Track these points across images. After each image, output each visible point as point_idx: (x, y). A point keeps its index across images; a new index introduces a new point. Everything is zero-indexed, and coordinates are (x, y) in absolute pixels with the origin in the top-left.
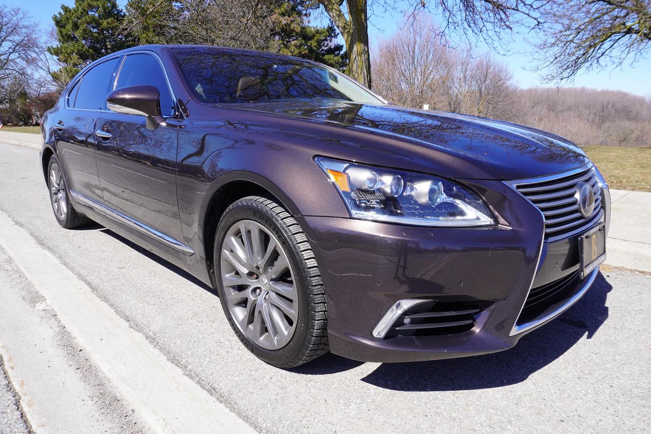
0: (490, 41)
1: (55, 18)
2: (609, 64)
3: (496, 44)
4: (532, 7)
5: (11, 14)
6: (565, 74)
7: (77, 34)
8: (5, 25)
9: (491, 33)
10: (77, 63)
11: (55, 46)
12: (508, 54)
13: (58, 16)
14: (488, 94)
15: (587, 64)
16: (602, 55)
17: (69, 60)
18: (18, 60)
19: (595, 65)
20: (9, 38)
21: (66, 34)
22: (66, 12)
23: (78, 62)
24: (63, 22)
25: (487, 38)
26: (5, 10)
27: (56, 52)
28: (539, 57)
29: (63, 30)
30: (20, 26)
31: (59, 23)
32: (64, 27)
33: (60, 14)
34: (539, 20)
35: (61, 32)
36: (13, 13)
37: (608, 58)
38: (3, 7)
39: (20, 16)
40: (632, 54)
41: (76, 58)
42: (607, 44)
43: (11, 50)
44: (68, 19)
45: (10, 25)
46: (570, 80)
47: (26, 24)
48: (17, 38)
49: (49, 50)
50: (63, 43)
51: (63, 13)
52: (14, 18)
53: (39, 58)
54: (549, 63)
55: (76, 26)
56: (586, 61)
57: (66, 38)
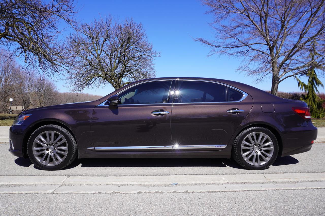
0: (49, 75)
2: (95, 86)
3: (52, 76)
4: (66, 66)
6: (80, 89)
9: (50, 72)
12: (57, 81)
14: (45, 94)
15: (87, 86)
16: (92, 83)
19: (90, 87)
25: (48, 73)
28: (69, 82)
34: (69, 71)
37: (94, 84)
40: (102, 85)
42: (93, 80)
46: (81, 91)
54: (73, 85)
56: (87, 85)
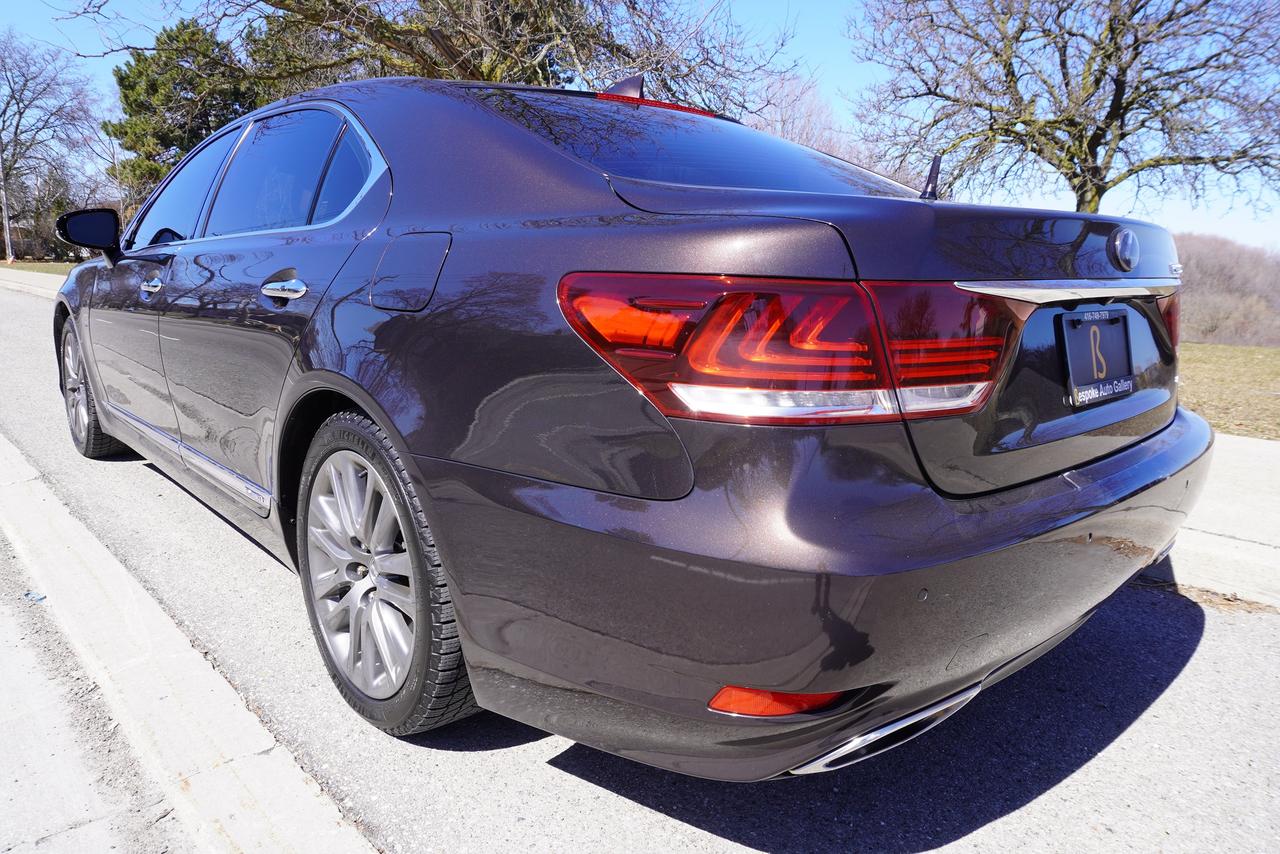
1: (117, 72)
5: (44, 59)
7: (155, 101)
8: (32, 79)
10: (154, 153)
11: (115, 121)
13: (124, 68)
17: (138, 146)
18: (52, 143)
20: (36, 102)
21: (136, 100)
22: (139, 61)
23: (154, 150)
24: (131, 79)
26: (35, 53)
27: (118, 132)
29: (129, 92)
30: (60, 81)
31: (123, 81)
32: (132, 87)
33: (128, 64)
35: (126, 97)
36: (48, 57)
38: (32, 47)
39: (60, 63)
41: (151, 144)
43: (41, 124)
44: (140, 74)
45: (41, 80)
47: (70, 77)
48: (51, 103)
49: (105, 126)
50: (131, 116)
51: (133, 63)
52: (49, 67)
53: (97, 138)
55: (153, 88)
57: (136, 107)
